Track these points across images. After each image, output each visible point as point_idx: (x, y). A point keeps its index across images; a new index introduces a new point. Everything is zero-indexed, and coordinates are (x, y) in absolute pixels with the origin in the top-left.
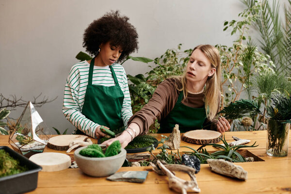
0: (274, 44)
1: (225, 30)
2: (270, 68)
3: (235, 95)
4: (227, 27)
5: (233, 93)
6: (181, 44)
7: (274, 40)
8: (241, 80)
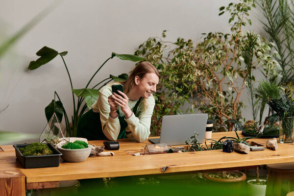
0: (280, 26)
1: (220, 14)
2: (274, 61)
3: (235, 94)
4: (223, 12)
5: (233, 92)
6: (165, 31)
7: (280, 21)
8: (241, 75)
